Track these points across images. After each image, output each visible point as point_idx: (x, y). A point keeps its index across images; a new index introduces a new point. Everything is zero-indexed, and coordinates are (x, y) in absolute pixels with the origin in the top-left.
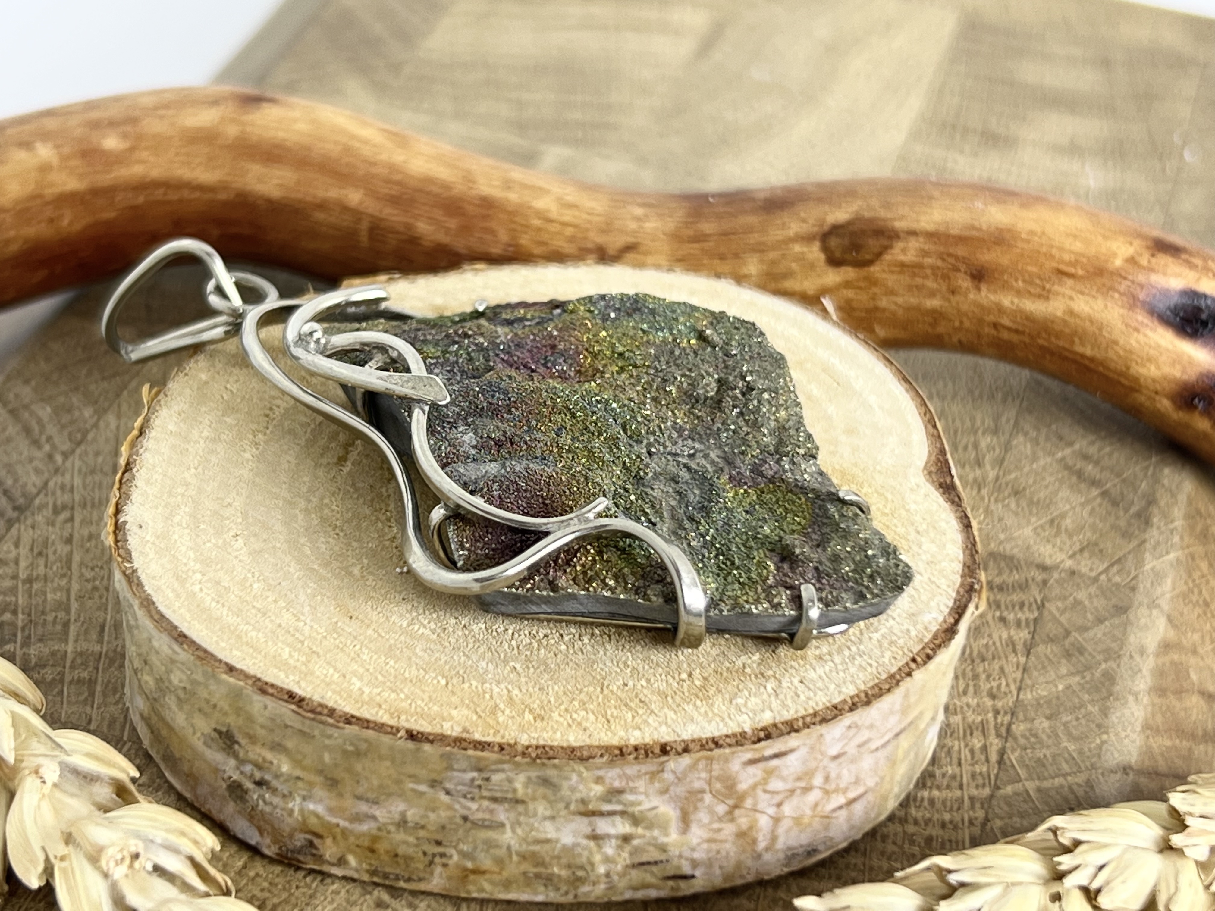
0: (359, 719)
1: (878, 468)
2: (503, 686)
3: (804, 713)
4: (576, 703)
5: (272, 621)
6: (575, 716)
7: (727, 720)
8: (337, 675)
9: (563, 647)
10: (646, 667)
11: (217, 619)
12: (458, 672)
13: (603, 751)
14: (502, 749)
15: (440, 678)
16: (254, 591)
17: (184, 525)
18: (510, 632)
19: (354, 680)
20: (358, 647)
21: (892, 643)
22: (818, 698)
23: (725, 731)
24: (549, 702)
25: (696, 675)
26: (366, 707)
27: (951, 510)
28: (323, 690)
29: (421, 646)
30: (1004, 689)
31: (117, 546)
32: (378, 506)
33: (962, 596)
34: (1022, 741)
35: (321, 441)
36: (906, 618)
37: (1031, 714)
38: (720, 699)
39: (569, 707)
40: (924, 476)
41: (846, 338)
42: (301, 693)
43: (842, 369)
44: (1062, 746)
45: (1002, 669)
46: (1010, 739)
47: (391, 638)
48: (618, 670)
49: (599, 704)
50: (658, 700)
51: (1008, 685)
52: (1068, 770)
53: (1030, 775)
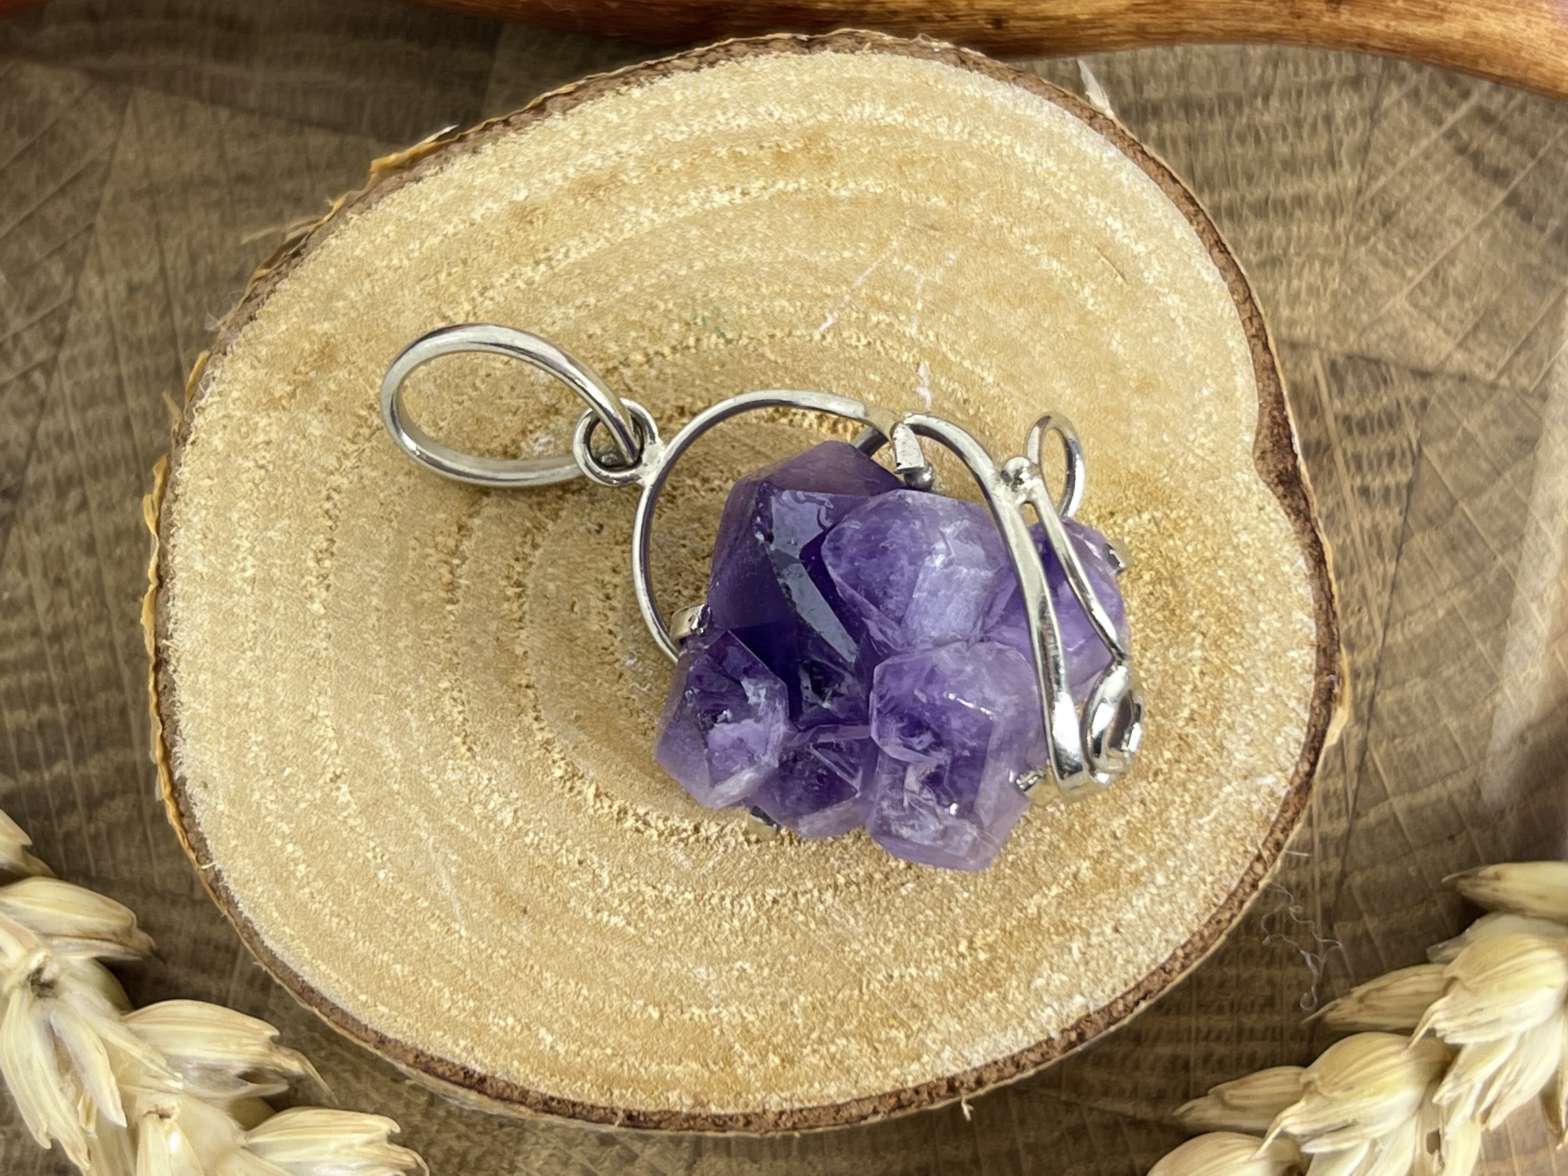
0: (559, 1102)
2: (733, 1009)
3: (1125, 990)
4: (830, 1024)
5: (415, 939)
6: (833, 1049)
7: (1027, 1022)
8: (518, 1029)
9: (801, 918)
10: (913, 938)
11: (345, 950)
12: (672, 993)
13: (876, 1103)
14: (748, 1123)
15: (650, 1009)
16: (382, 884)
17: (264, 772)
18: (728, 901)
19: (543, 1032)
20: (537, 968)
21: (1230, 830)
22: (1139, 958)
23: (1025, 1042)
24: (797, 1026)
25: (978, 942)
26: (567, 1081)
27: (1297, 532)
28: (506, 1058)
29: (616, 950)
30: (1365, 629)
31: (182, 826)
32: (515, 680)
33: (1318, 715)
34: (1389, 724)
35: (412, 554)
36: (1245, 778)
37: (1402, 671)
38: (1015, 983)
39: (823, 1032)
40: (1256, 465)
41: (1129, 164)
42: (479, 1069)
43: (1126, 241)
44: (1441, 724)
45: (1363, 589)
46: (1373, 724)
47: (576, 942)
48: (877, 951)
49: (860, 1021)
50: (935, 999)
51: (1371, 620)
52: (1449, 769)
53: (1398, 784)
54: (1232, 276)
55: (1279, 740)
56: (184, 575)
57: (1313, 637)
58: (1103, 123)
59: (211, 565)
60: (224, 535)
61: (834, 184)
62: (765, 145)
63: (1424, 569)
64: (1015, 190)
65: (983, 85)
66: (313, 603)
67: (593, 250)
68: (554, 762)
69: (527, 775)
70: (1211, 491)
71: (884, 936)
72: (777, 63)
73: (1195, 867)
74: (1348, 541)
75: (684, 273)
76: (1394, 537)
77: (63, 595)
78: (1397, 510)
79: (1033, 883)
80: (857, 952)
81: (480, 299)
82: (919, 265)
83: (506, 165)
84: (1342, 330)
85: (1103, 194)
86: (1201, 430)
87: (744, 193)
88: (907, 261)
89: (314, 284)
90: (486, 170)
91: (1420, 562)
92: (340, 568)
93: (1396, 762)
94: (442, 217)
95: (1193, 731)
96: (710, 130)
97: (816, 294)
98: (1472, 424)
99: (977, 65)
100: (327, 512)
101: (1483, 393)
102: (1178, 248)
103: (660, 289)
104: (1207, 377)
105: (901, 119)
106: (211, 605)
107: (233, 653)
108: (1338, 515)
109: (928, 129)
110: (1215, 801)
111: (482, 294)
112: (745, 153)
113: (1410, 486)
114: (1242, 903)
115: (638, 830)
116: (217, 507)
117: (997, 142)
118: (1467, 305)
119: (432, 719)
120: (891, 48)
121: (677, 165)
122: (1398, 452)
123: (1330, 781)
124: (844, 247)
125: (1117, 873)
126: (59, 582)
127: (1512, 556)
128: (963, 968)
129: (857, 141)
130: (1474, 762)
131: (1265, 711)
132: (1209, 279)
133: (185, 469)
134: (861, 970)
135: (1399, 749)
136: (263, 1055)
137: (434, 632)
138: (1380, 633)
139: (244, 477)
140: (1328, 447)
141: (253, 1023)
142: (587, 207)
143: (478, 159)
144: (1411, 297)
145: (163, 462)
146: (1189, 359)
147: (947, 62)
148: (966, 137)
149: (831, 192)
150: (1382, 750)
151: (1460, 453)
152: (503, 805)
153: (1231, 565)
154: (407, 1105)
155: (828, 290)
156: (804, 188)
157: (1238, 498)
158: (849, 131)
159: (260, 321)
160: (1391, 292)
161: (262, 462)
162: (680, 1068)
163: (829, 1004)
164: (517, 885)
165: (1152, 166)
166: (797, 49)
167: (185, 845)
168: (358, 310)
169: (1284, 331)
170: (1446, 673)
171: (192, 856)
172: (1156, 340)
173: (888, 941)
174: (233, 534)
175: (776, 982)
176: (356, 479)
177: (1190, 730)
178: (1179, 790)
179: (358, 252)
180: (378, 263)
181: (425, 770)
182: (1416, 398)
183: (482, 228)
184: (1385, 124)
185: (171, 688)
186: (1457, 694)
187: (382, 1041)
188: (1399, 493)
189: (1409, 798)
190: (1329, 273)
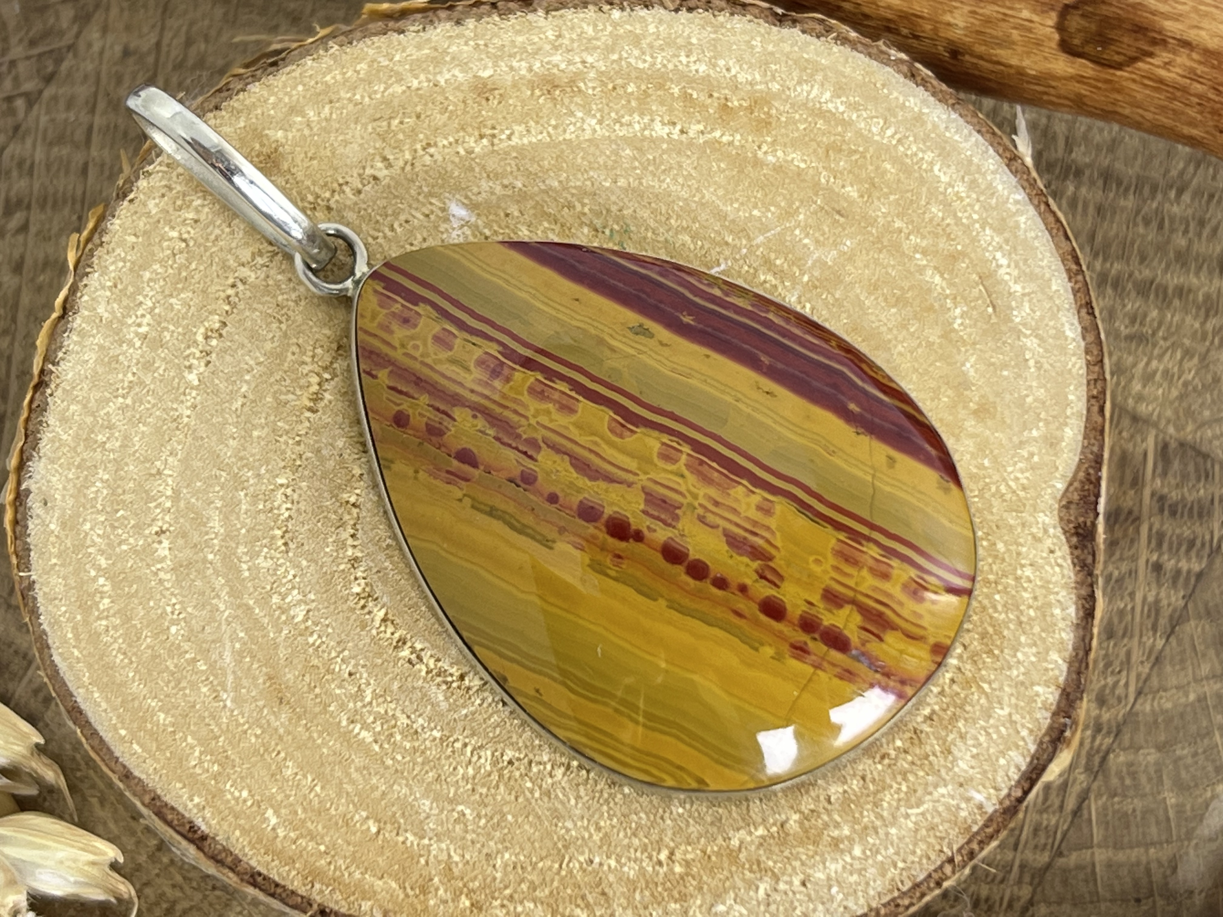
0: (265, 879)
1: (1003, 489)
2: (443, 846)
4: (524, 887)
5: (185, 695)
6: (520, 909)
8: (249, 803)
9: (529, 785)
10: (621, 835)
11: (120, 685)
12: (394, 814)
15: (371, 822)
16: (171, 638)
17: (100, 507)
18: (469, 749)
19: (270, 813)
20: (282, 755)
21: (932, 828)
24: (495, 879)
25: (678, 856)
26: (277, 862)
27: (1077, 582)
28: (230, 825)
29: (358, 761)
30: (1120, 691)
31: (14, 532)
32: (345, 496)
33: (1044, 750)
34: (1115, 781)
35: (290, 357)
36: (961, 785)
37: (1140, 737)
38: (699, 902)
39: (515, 891)
40: (1060, 511)
41: (1031, 211)
42: (203, 827)
43: (1007, 277)
44: (1161, 797)
45: (1129, 654)
46: (1100, 777)
47: (325, 744)
48: (587, 835)
49: (551, 892)
50: (623, 893)
51: (1127, 685)
52: (1155, 839)
53: (1105, 838)
54: (1090, 338)
55: (1002, 761)
56: (86, 313)
57: (1061, 680)
58: (1020, 167)
59: (113, 312)
60: (131, 289)
61: (765, 148)
62: (716, 95)
63: (1189, 652)
64: (923, 203)
65: (924, 102)
66: (190, 372)
67: (534, 140)
68: (356, 579)
69: (329, 583)
70: (1012, 522)
71: (597, 824)
72: (749, 26)
73: (891, 851)
74: (1129, 607)
75: (607, 184)
76: (1171, 617)
78: (1182, 593)
79: (743, 820)
80: (568, 830)
81: (421, 152)
82: (817, 241)
83: (481, 42)
84: (1182, 418)
85: (999, 231)
86: (1020, 465)
87: (682, 132)
88: (807, 235)
89: (281, 95)
90: (462, 41)
91: (1187, 645)
92: (225, 351)
93: (1109, 818)
94: (411, 70)
95: (928, 729)
96: (670, 66)
97: (718, 239)
99: (924, 83)
100: (228, 297)
102: (1051, 298)
103: (583, 193)
104: (1040, 420)
105: (842, 108)
106: (101, 347)
107: (107, 395)
108: (1127, 580)
109: (862, 125)
110: (928, 797)
111: (424, 149)
112: (695, 96)
113: (1200, 575)
114: (923, 895)
115: (410, 662)
116: (133, 263)
117: (920, 155)
119: (261, 507)
120: (853, 45)
121: (631, 88)
122: (1198, 543)
123: (1045, 816)
124: (755, 206)
125: (820, 835)
128: (658, 874)
129: (797, 116)
130: (1179, 839)
131: (998, 732)
132: (1070, 334)
133: (117, 221)
134: (566, 847)
135: (1116, 807)
136: (24, 757)
137: (287, 433)
138: (1131, 699)
139: (165, 244)
140: (1138, 518)
141: (25, 726)
142: (541, 101)
143: (458, 30)
145: (100, 209)
146: (1029, 400)
147: (899, 72)
148: (894, 142)
149: (760, 154)
150: (1100, 803)
152: (299, 602)
153: (1007, 593)
154: (138, 842)
155: (730, 239)
156: (737, 143)
157: (1034, 537)
158: (793, 105)
159: (223, 113)
161: (185, 236)
162: (380, 883)
163: (529, 869)
164: (290, 676)
165: (1051, 219)
166: (770, 18)
167: (11, 549)
168: (311, 129)
169: (1130, 401)
170: (1178, 753)
171: (14, 561)
172: (1005, 373)
173: (598, 829)
174: (139, 291)
175: (489, 834)
176: (263, 276)
177: (926, 728)
178: (899, 778)
179: (328, 78)
180: (343, 94)
181: (241, 549)
183: (443, 91)
185: (43, 408)
186: (1183, 774)
187: (127, 776)
188: (1187, 579)
189: (1111, 853)
190: (1187, 365)
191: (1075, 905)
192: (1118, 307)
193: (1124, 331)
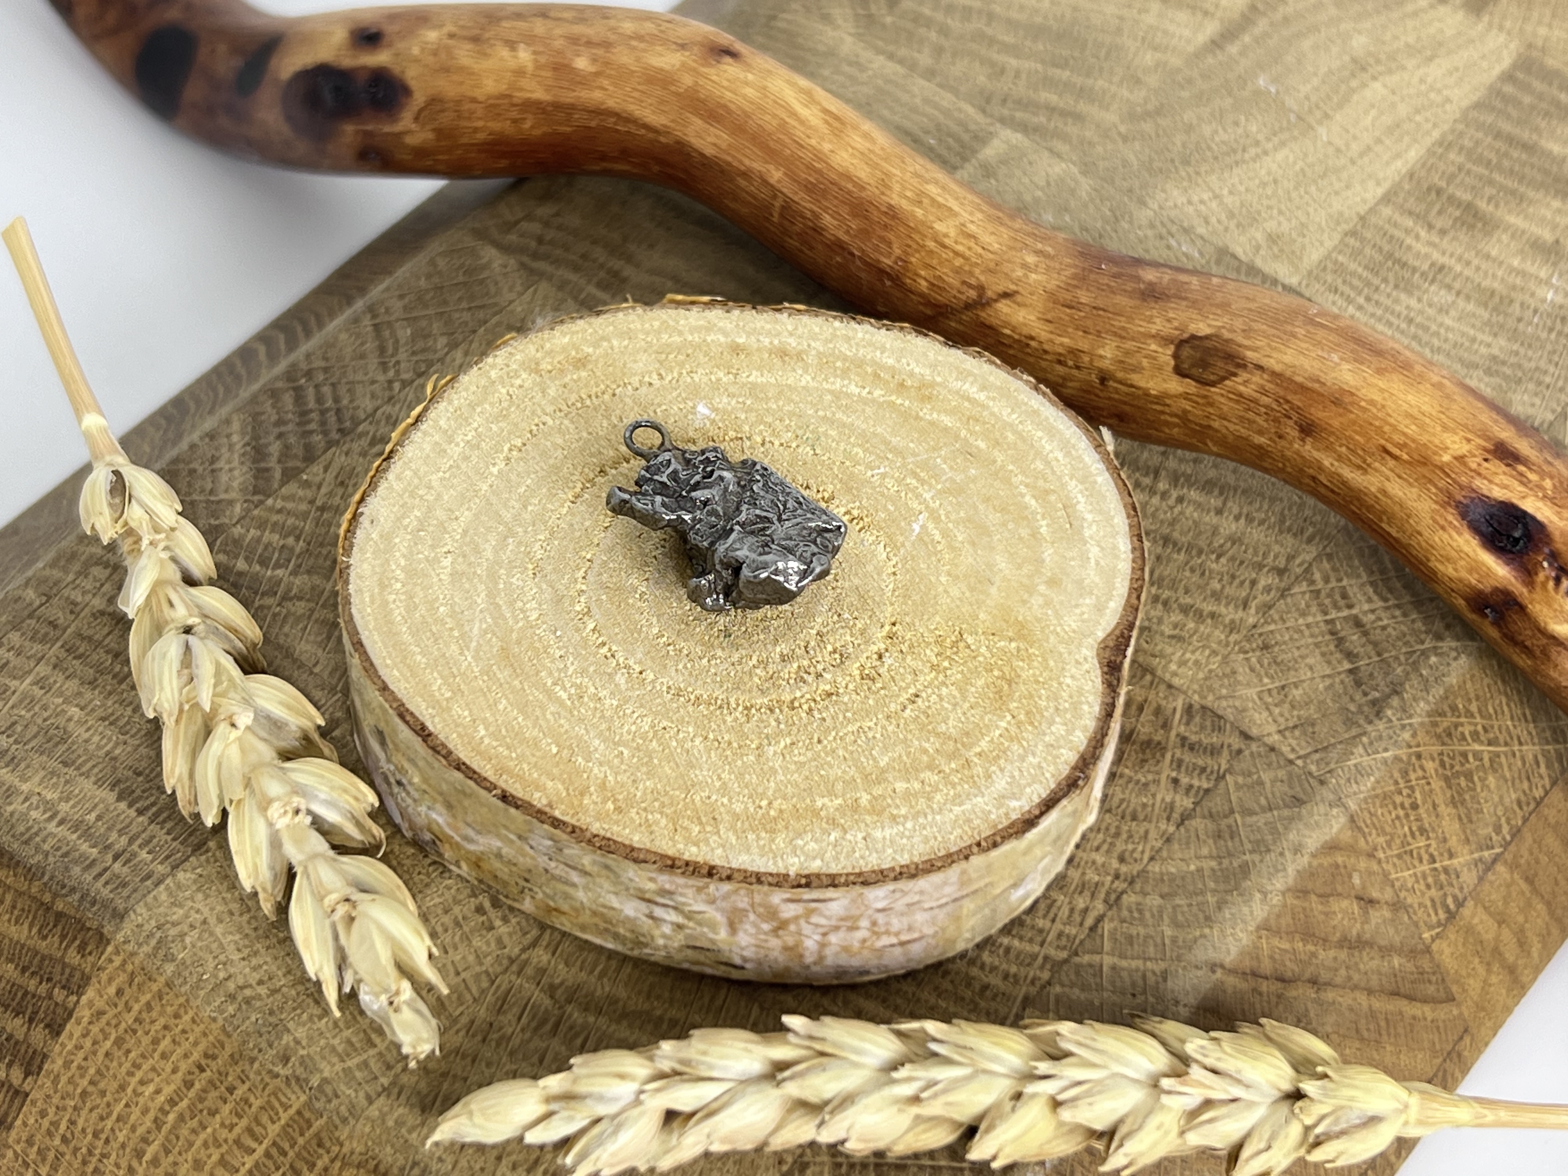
1: (1059, 629)
2: (603, 769)
3: (850, 871)
4: (656, 804)
6: (650, 817)
7: (779, 858)
8: (468, 719)
9: (674, 744)
10: (736, 785)
15: (553, 746)
17: (409, 530)
18: (636, 715)
19: (481, 727)
20: (500, 695)
21: (969, 821)
23: (771, 869)
24: (635, 796)
25: (775, 805)
27: (1103, 694)
30: (1137, 855)
31: (345, 536)
32: (584, 553)
33: (1061, 789)
34: (1125, 913)
35: (565, 470)
36: (995, 798)
37: (1149, 889)
38: (784, 835)
40: (1098, 650)
45: (1147, 832)
46: (1114, 908)
48: (710, 781)
51: (1143, 852)
52: (1152, 955)
53: (1113, 949)
57: (1081, 749)
58: (1103, 451)
63: (1193, 838)
70: (1062, 650)
71: (719, 775)
73: (935, 829)
74: (1150, 803)
76: (1182, 814)
77: (340, 491)
78: (1192, 800)
82: (952, 467)
83: (740, 323)
86: (1073, 618)
87: (869, 393)
88: (945, 463)
91: (1193, 834)
93: (1118, 936)
95: (977, 761)
98: (1266, 777)
99: (1043, 394)
100: (532, 430)
101: (1282, 763)
103: (792, 414)
104: (1093, 594)
105: (983, 398)
106: (437, 443)
108: (1151, 786)
109: (996, 409)
110: (968, 802)
113: (1207, 791)
115: (605, 656)
118: (1295, 713)
120: (998, 366)
122: (1209, 770)
124: (912, 441)
125: (884, 811)
126: (342, 483)
127: (1257, 858)
128: (757, 814)
129: (951, 397)
130: (1171, 959)
131: (1029, 771)
135: (1125, 930)
137: (552, 511)
138: (1145, 861)
140: (1164, 748)
144: (1260, 694)
146: (1087, 581)
147: (1027, 385)
148: (1016, 422)
149: (921, 413)
150: (1112, 925)
151: (1251, 787)
153: (1052, 691)
155: (890, 456)
156: (906, 405)
157: (1076, 660)
158: (949, 391)
159: (556, 332)
160: (1248, 685)
162: (551, 783)
163: (663, 794)
165: (1121, 482)
167: (340, 545)
169: (1167, 677)
170: (1178, 901)
171: (341, 551)
172: (1072, 563)
173: (720, 779)
178: (949, 787)
182: (1236, 747)
184: (1289, 600)
185: (386, 470)
186: (1180, 917)
188: (1198, 792)
189: (1116, 960)
190: (1212, 660)
191: (1083, 990)
192: (1166, 617)
193: (1168, 631)
